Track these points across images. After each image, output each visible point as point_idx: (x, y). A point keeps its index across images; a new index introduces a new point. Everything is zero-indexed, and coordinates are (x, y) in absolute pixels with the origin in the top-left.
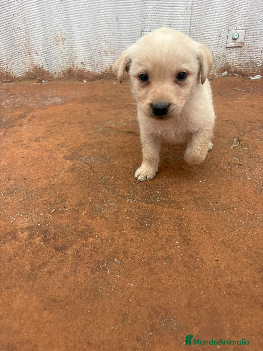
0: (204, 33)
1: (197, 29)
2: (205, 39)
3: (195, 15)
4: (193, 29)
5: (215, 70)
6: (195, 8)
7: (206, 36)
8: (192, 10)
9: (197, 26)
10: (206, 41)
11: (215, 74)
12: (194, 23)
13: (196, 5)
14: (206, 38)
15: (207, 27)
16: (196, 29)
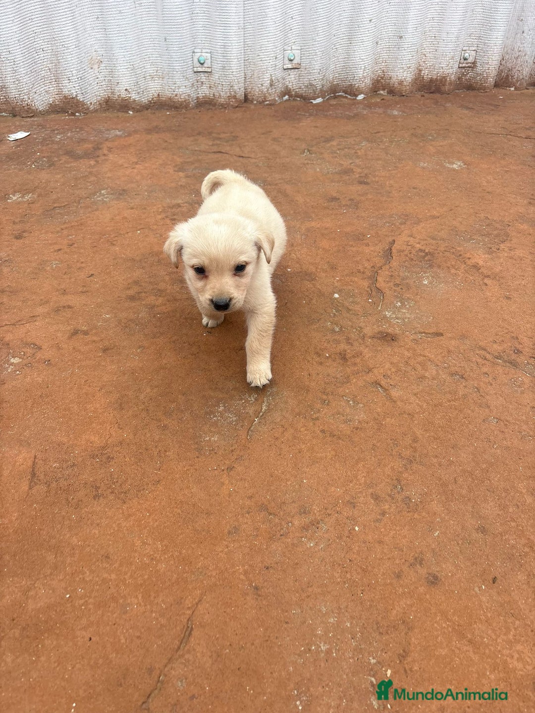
0: (260, 54)
1: (252, 50)
2: (261, 60)
3: (248, 35)
4: (247, 49)
5: (276, 95)
6: (247, 27)
7: (263, 58)
8: (244, 29)
9: (251, 47)
10: (263, 63)
11: (277, 99)
12: (247, 43)
13: (248, 24)
14: (263, 59)
15: (262, 49)
16: (250, 49)
